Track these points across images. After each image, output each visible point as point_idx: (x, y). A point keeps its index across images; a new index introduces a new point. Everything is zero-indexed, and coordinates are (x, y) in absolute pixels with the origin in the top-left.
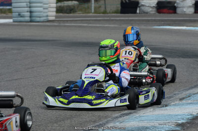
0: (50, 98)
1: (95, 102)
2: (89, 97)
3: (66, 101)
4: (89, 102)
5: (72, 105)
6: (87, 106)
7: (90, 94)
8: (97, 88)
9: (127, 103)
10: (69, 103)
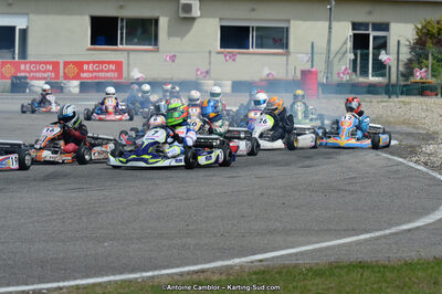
0: (112, 158)
1: (151, 161)
2: (146, 157)
3: (124, 160)
4: (146, 161)
5: (129, 164)
6: (143, 164)
7: (149, 154)
8: (157, 150)
9: (183, 164)
10: (127, 162)
